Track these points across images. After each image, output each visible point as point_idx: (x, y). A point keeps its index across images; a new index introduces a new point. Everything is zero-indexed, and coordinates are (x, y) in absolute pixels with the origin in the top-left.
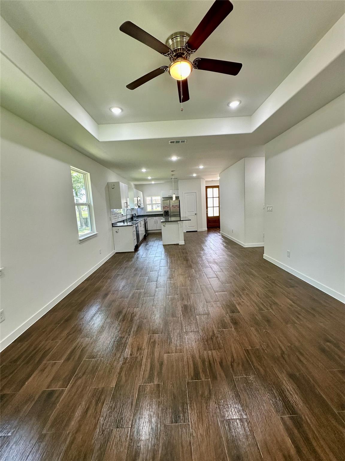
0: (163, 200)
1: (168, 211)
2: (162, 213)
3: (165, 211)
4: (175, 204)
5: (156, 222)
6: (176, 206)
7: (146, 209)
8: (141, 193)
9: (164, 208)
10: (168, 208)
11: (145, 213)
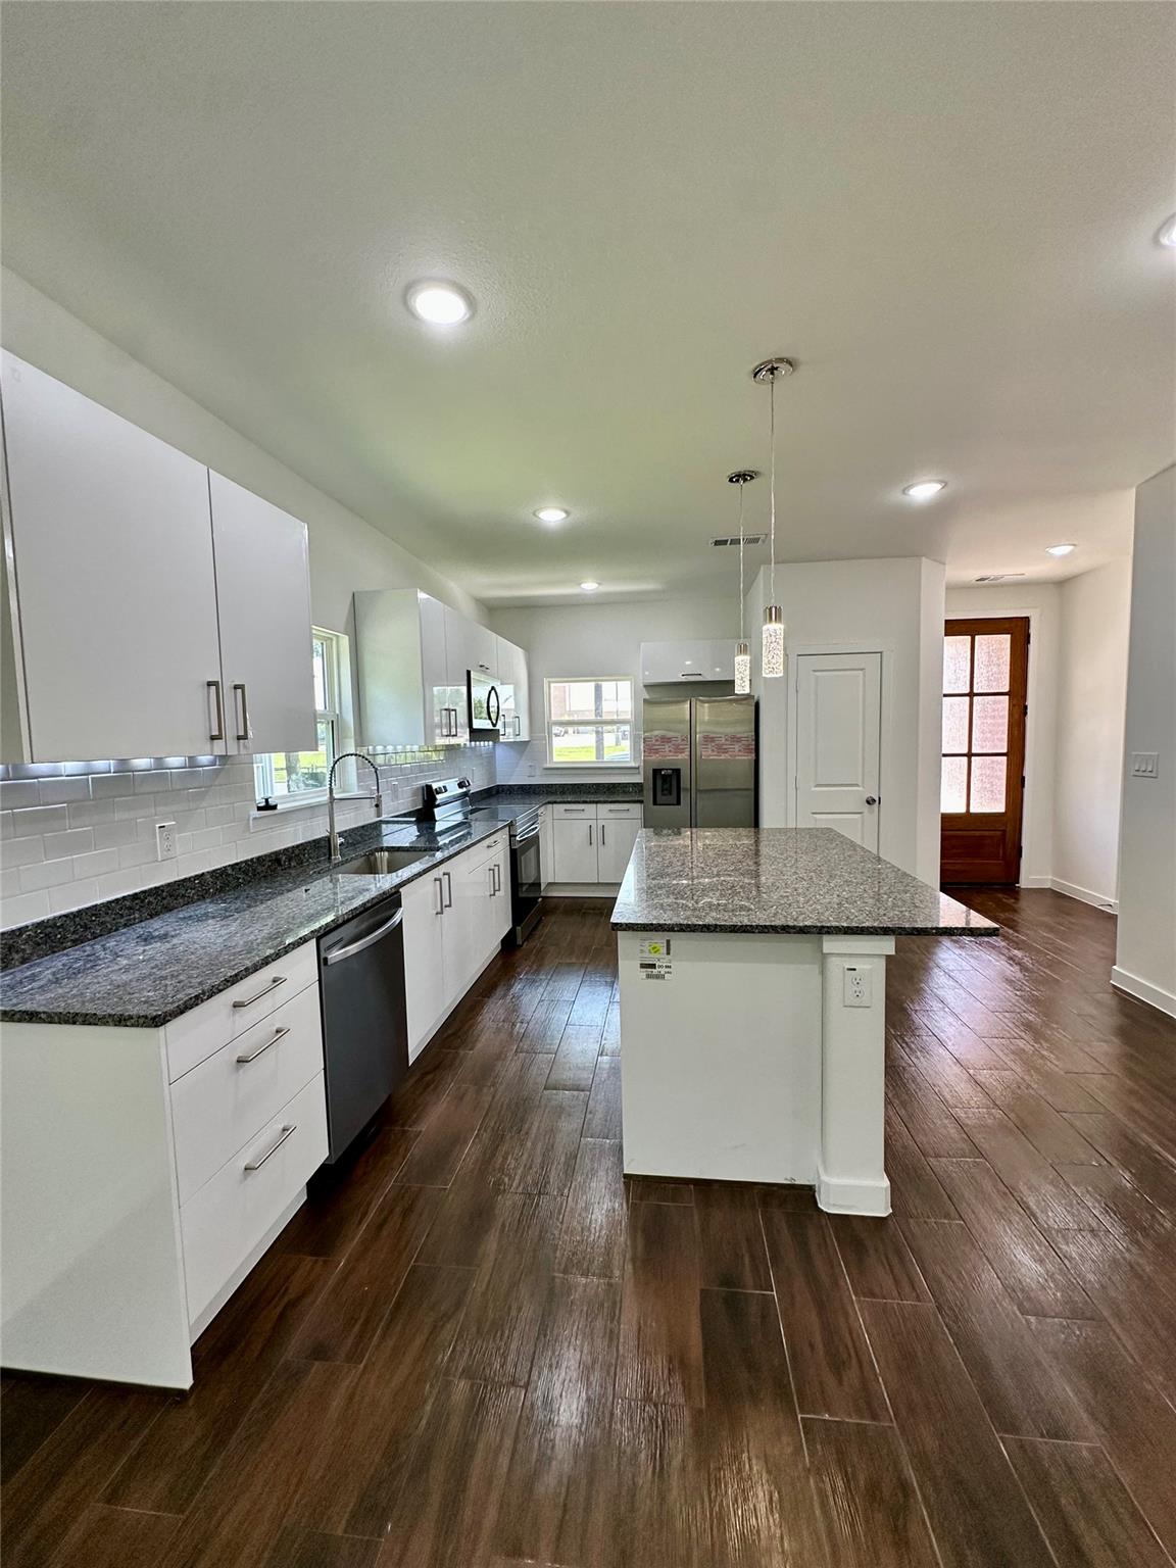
0: (645, 700)
1: (677, 772)
2: (639, 779)
3: (656, 772)
4: (730, 730)
5: (596, 837)
6: (735, 739)
7: (546, 749)
8: (518, 654)
9: (650, 749)
10: (678, 750)
11: (538, 772)
